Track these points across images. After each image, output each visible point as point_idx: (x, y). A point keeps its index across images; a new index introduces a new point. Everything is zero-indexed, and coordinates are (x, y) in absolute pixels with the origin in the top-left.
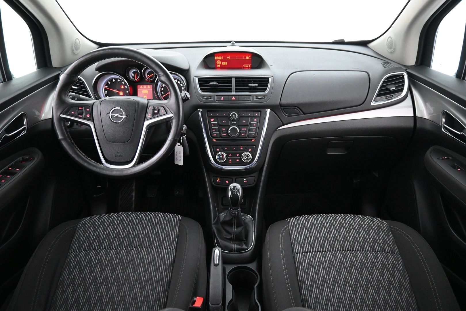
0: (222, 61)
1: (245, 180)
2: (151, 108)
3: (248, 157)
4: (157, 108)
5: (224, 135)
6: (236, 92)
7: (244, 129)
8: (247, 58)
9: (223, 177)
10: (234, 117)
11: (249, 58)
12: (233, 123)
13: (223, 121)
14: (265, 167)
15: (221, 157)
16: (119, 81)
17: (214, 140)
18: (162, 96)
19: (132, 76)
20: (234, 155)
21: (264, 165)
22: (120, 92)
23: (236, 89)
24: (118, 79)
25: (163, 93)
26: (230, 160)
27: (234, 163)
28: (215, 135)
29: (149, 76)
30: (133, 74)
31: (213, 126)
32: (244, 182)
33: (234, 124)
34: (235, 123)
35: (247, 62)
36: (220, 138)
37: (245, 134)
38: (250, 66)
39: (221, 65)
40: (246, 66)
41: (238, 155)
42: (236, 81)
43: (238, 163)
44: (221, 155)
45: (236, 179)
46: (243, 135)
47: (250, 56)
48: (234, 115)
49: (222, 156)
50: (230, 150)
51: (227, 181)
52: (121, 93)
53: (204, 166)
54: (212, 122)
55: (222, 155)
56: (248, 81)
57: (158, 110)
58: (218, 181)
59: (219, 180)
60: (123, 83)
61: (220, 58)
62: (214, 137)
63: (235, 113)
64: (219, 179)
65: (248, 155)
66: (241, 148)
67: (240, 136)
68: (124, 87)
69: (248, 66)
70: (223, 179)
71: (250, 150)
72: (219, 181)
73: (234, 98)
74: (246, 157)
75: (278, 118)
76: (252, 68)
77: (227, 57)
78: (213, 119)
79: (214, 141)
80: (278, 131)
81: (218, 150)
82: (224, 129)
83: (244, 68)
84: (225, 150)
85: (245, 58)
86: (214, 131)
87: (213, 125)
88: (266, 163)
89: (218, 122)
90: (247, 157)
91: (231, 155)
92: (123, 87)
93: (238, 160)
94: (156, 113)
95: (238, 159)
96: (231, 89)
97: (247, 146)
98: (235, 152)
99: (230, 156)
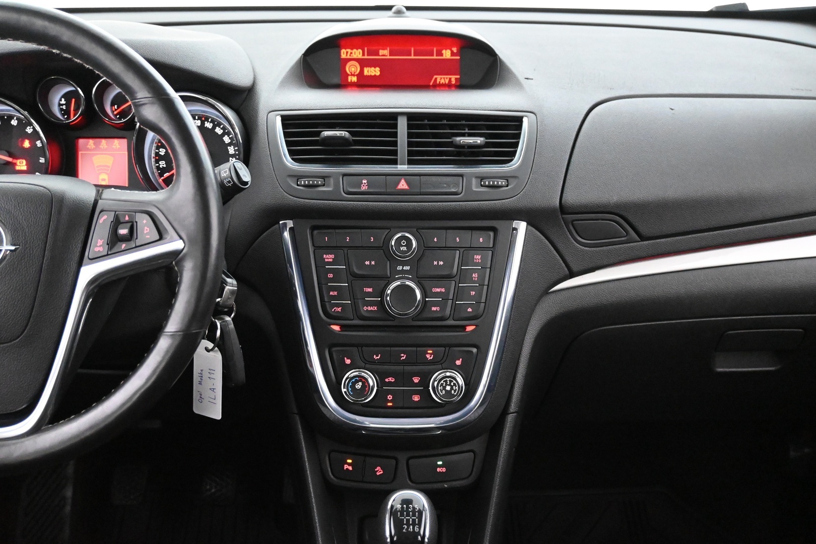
0: (363, 63)
1: (440, 463)
2: (105, 217)
3: (452, 388)
4: (127, 218)
5: (370, 308)
6: (410, 162)
7: (438, 290)
8: (447, 54)
9: (366, 455)
10: (404, 249)
11: (453, 54)
12: (400, 268)
13: (367, 263)
14: (510, 419)
15: (359, 386)
16: (14, 122)
17: (336, 328)
18: (161, 175)
19: (61, 110)
20: (404, 378)
21: (505, 412)
22: (18, 162)
23: (410, 153)
24: (11, 117)
25: (162, 164)
26: (390, 397)
27: (402, 408)
28: (339, 309)
29: (118, 107)
30: (63, 102)
31: (332, 280)
32: (439, 470)
33: (403, 272)
34: (407, 268)
35: (444, 67)
36: (357, 322)
37: (443, 308)
38: (453, 82)
39: (361, 75)
40: (442, 79)
41: (416, 380)
42: (409, 127)
43: (416, 406)
44: (357, 382)
45: (411, 462)
46: (434, 309)
47: (455, 50)
48: (404, 242)
49: (360, 383)
50: (390, 363)
51: (378, 468)
52: (22, 165)
53: (297, 418)
54: (329, 263)
55: (360, 381)
56: (452, 127)
57: (129, 225)
58: (346, 467)
59: (349, 464)
60: (29, 130)
61: (357, 54)
62: (335, 318)
63: (407, 235)
64: (349, 461)
65: (451, 381)
66: (428, 356)
67: (426, 315)
68: (33, 144)
69: (450, 79)
70: (364, 461)
71: (458, 363)
72: (350, 468)
73: (403, 185)
74: (444, 388)
75: (555, 252)
76: (461, 86)
77: (381, 52)
78: (332, 256)
79: (333, 331)
80: (553, 295)
81: (348, 362)
82: (370, 290)
83: (437, 87)
84: (374, 362)
85: (440, 53)
86: (334, 298)
87: (331, 276)
88: (513, 407)
89: (348, 264)
90: (448, 388)
91: (391, 380)
92: (27, 144)
93: (416, 398)
94: (124, 235)
95: (416, 392)
96: (395, 153)
97: (447, 348)
98: (406, 368)
99: (390, 384)
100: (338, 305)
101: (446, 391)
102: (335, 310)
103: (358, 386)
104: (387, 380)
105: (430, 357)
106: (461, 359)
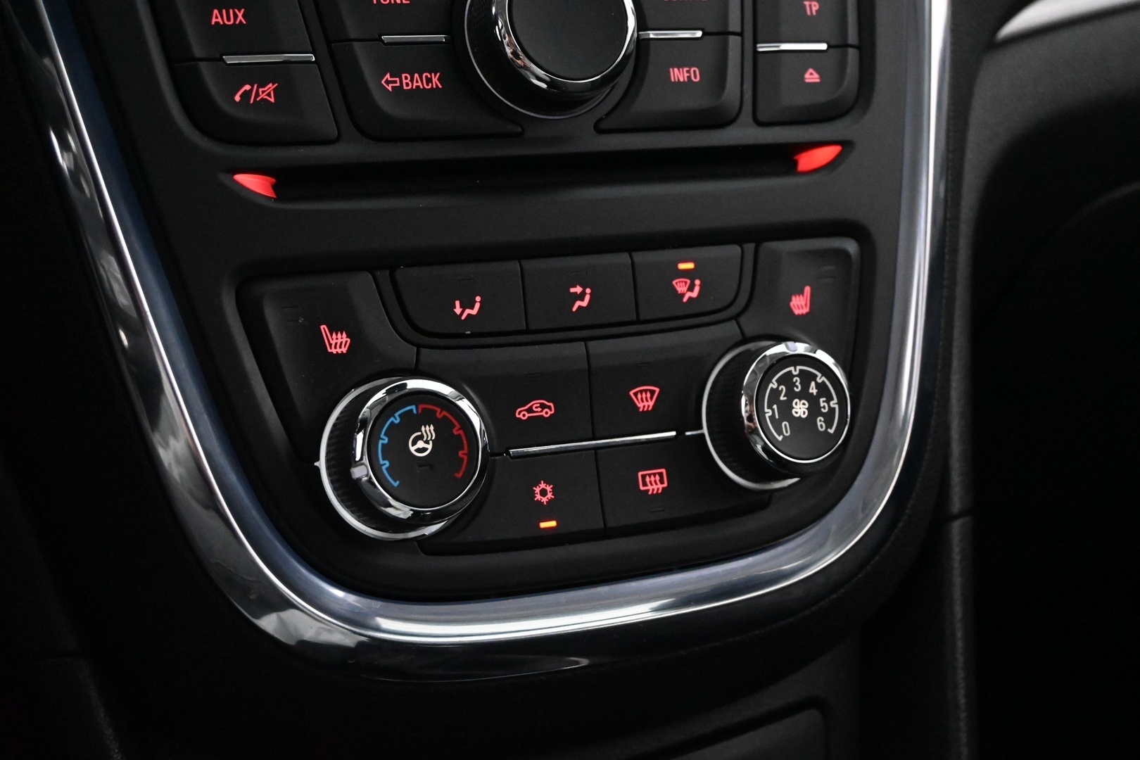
5: (410, 82)
17: (251, 182)
20: (592, 399)
21: (941, 517)
26: (544, 493)
27: (606, 533)
36: (351, 150)
41: (644, 400)
46: (678, 75)
50: (526, 334)
62: (250, 136)
66: (680, 286)
67: (649, 102)
79: (244, 198)
84: (456, 336)
88: (957, 500)
90: (800, 409)
91: (541, 409)
95: (650, 455)
97: (750, 247)
98: (596, 347)
99: (537, 430)
100: (259, 74)
101: (796, 422)
102: (246, 95)
103: (420, 444)
104: (522, 414)
105: (691, 289)
106: (807, 289)
